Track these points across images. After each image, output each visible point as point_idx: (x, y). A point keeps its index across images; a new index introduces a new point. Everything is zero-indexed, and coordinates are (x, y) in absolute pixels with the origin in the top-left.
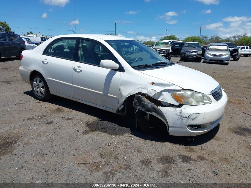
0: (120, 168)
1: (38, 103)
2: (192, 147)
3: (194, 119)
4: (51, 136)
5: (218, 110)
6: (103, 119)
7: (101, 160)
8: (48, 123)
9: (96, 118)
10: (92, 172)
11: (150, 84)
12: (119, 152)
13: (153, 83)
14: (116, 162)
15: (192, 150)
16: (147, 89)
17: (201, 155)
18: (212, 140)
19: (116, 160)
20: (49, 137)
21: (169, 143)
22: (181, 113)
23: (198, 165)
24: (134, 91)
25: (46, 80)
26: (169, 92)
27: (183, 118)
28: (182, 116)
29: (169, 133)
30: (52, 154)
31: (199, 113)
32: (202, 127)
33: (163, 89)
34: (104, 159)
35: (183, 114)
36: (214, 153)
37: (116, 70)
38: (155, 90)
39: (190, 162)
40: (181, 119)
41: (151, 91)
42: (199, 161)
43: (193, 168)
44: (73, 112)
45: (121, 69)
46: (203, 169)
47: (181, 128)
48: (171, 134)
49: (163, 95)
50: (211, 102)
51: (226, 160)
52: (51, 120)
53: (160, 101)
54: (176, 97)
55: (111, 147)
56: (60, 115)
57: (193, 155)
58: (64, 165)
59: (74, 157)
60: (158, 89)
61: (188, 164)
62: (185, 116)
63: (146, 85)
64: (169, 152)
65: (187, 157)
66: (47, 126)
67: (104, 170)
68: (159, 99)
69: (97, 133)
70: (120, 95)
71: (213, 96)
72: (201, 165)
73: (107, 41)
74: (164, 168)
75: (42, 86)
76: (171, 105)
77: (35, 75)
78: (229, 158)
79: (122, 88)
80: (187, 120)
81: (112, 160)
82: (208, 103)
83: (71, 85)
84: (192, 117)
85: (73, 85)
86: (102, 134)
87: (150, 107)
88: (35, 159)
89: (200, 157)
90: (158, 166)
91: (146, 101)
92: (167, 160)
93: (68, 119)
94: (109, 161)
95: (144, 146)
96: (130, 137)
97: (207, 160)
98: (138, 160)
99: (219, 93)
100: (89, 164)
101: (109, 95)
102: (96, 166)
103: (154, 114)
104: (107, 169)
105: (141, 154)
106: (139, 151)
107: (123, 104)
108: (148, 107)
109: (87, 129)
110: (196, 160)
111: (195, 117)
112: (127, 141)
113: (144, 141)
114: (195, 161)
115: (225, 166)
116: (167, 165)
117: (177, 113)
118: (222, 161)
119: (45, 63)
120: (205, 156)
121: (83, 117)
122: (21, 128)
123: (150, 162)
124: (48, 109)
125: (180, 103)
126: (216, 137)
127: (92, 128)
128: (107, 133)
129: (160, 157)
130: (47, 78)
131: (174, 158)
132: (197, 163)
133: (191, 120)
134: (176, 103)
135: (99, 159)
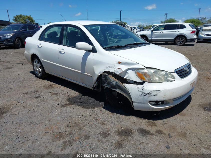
0: (79, 138)
1: (37, 80)
2: (155, 121)
3: (154, 96)
4: (34, 108)
5: (181, 87)
6: (84, 94)
7: (66, 130)
8: (37, 98)
9: (78, 93)
10: (54, 141)
11: (117, 63)
12: (85, 124)
13: (119, 63)
14: (78, 133)
15: (154, 125)
16: (114, 68)
17: (160, 129)
18: (177, 116)
19: (80, 131)
20: (32, 109)
21: (134, 117)
22: (142, 90)
23: (153, 139)
24: (104, 69)
25: (41, 61)
26: (134, 71)
27: (144, 95)
28: (144, 92)
29: (133, 108)
30: (28, 124)
31: (159, 90)
32: (164, 103)
33: (128, 68)
34: (69, 130)
35: (144, 91)
36: (174, 128)
37: (90, 51)
38: (121, 69)
39: (147, 135)
40: (143, 95)
41: (117, 69)
42: (157, 135)
43: (147, 142)
44: (61, 88)
45: (94, 50)
46: (156, 143)
47: (144, 103)
48: (135, 109)
49: (128, 73)
50: (174, 80)
51: (184, 135)
52: (41, 95)
53: (126, 79)
54: (139, 75)
55: (79, 119)
56: (50, 90)
57: (153, 129)
58: (33, 134)
59: (45, 127)
60: (124, 68)
61: (145, 138)
62: (146, 93)
63: (113, 65)
64: (130, 126)
65: (146, 131)
66: (35, 99)
67: (64, 140)
68: (125, 77)
69: (73, 106)
70: (94, 73)
71: (178, 74)
72: (157, 139)
73: (85, 26)
74: (119, 141)
75: (39, 66)
76: (135, 83)
77: (34, 57)
78: (188, 133)
79: (95, 67)
80: (148, 96)
81: (76, 130)
82: (171, 80)
83: (58, 65)
84: (153, 94)
85: (60, 65)
86: (77, 107)
87: (114, 84)
88: (13, 127)
89: (159, 131)
90: (114, 138)
91: (112, 78)
92: (126, 133)
93: (54, 94)
94: (72, 131)
95: (110, 119)
96: (101, 110)
97: (165, 134)
98: (98, 132)
99: (185, 71)
100: (54, 134)
101: (85, 73)
102: (60, 136)
103: (118, 90)
104: (67, 139)
105: (104, 126)
106: (103, 124)
107: (96, 82)
108: (112, 84)
109: (67, 102)
110: (154, 134)
111: (156, 93)
112: (96, 114)
113: (112, 114)
114: (152, 135)
115: (181, 141)
116: (123, 137)
117: (139, 90)
118: (179, 136)
119: (40, 47)
120: (165, 131)
121: (67, 92)
122: (14, 101)
123: (109, 134)
124: (42, 85)
125: (143, 81)
126: (182, 112)
127: (71, 101)
128: (82, 106)
129: (120, 130)
130: (42, 60)
131: (133, 131)
132: (154, 137)
133: (152, 96)
134: (140, 81)
135: (65, 129)
